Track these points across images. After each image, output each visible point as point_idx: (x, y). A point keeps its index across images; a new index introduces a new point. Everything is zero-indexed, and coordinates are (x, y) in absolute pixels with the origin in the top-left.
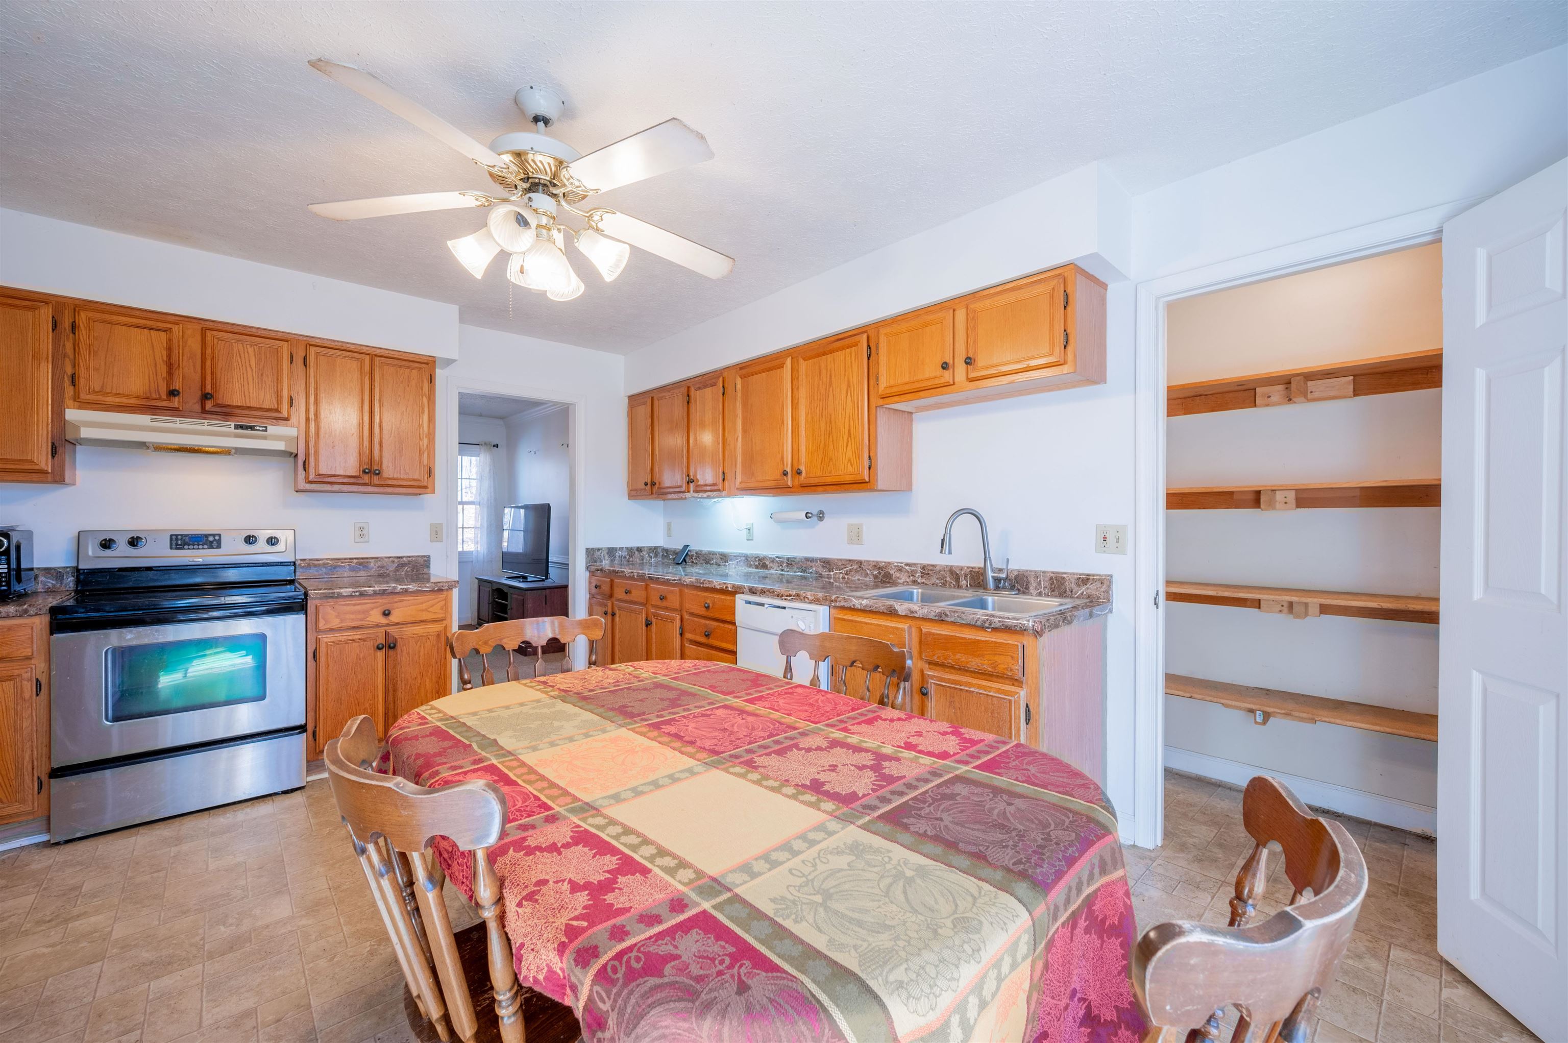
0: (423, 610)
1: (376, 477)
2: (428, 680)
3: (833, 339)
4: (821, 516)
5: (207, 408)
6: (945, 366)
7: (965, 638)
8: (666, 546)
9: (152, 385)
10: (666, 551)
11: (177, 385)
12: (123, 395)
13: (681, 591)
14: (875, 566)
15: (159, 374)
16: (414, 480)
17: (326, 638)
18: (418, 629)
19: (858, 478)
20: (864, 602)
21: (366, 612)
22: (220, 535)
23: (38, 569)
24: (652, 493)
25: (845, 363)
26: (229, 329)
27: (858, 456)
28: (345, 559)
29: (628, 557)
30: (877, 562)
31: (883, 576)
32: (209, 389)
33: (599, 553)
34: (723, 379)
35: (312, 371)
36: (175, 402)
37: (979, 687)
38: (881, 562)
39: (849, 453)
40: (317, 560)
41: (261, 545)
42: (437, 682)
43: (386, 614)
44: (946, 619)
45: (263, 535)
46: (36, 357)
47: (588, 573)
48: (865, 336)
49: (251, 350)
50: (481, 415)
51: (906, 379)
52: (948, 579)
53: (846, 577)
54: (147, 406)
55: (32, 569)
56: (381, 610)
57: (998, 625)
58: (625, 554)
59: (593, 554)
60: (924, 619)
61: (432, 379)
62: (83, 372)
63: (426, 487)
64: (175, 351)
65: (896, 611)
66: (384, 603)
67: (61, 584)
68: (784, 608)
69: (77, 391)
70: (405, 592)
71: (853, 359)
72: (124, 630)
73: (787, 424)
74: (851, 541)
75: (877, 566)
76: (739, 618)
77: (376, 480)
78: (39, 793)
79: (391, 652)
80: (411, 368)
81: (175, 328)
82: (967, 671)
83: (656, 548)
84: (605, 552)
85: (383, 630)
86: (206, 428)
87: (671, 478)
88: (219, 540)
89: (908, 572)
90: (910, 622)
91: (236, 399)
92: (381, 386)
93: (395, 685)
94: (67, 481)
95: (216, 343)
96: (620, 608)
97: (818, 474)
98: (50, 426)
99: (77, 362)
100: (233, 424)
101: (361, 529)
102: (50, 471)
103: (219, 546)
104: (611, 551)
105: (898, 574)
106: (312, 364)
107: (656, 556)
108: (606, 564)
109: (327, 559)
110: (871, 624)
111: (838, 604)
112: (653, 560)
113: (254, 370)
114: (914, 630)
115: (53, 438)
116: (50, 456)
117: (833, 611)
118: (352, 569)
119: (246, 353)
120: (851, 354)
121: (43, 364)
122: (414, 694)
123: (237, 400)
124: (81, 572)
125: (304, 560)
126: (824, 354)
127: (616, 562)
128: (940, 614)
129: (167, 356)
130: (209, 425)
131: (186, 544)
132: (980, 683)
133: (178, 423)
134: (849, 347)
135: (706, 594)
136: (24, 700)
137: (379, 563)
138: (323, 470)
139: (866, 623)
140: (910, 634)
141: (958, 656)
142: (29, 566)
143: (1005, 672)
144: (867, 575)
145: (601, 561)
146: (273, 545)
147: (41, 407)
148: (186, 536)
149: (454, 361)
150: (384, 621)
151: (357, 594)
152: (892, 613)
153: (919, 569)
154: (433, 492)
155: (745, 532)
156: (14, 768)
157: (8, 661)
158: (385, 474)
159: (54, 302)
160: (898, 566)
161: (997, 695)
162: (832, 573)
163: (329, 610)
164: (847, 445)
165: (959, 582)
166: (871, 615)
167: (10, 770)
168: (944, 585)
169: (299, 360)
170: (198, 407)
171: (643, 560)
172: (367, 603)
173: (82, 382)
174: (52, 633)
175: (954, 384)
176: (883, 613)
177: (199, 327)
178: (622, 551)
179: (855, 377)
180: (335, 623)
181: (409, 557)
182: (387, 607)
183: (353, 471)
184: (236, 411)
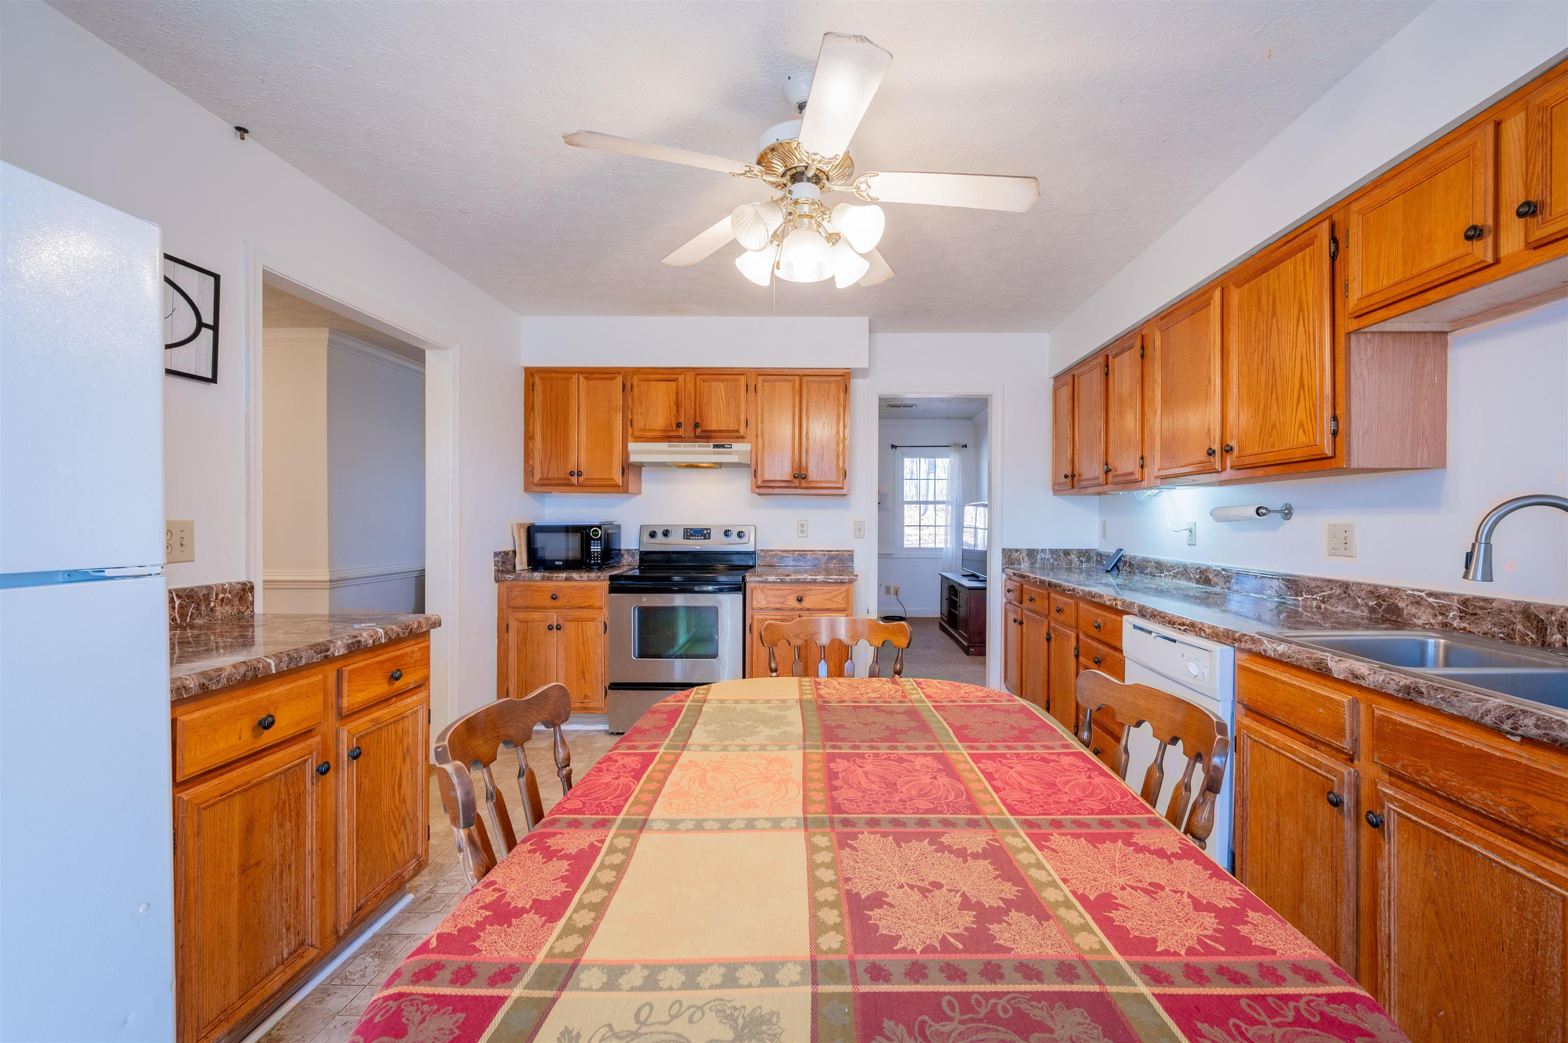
0: (827, 600)
1: (803, 481)
3: (1279, 244)
4: (1287, 513)
5: (697, 434)
6: (1474, 234)
7: (1459, 744)
8: (1102, 550)
9: (669, 421)
10: (1100, 555)
11: (682, 420)
12: (654, 430)
13: (1077, 604)
14: (1372, 592)
15: (672, 413)
16: (832, 482)
17: (759, 615)
19: (1314, 452)
20: (1282, 648)
21: (785, 597)
22: (709, 530)
23: (623, 549)
24: (1073, 487)
25: (1295, 276)
26: (710, 372)
27: (1313, 415)
28: (791, 551)
29: (1051, 560)
30: (1376, 587)
31: (1387, 611)
32: (698, 420)
33: (1017, 555)
34: (1143, 337)
35: (759, 395)
36: (681, 432)
37: (1488, 845)
38: (1383, 587)
39: (1301, 414)
40: (773, 551)
41: (734, 537)
43: (800, 600)
44: (1420, 700)
45: (735, 530)
46: (615, 409)
47: (1004, 576)
48: (1326, 225)
49: (722, 386)
50: (948, 418)
51: (1399, 277)
52: (1519, 627)
53: (1323, 606)
54: (667, 437)
55: (620, 550)
56: (795, 596)
57: (1533, 732)
59: (1010, 556)
60: (1379, 692)
61: (846, 390)
62: (635, 417)
63: (841, 488)
64: (680, 394)
65: (1329, 670)
67: (633, 560)
68: (1175, 641)
69: (633, 430)
70: (814, 582)
71: (1308, 266)
72: (642, 595)
73: (1215, 387)
74: (1333, 552)
75: (1374, 592)
76: (1126, 646)
77: (804, 483)
78: (605, 696)
80: (829, 383)
81: (681, 378)
82: (1466, 808)
83: (1087, 551)
84: (1024, 554)
85: (798, 612)
86: (697, 449)
87: (1091, 468)
88: (709, 534)
89: (1433, 607)
90: (1356, 693)
91: (713, 425)
92: (807, 401)
94: (631, 489)
95: (702, 384)
96: (1026, 617)
97: (1257, 450)
98: (621, 456)
99: (633, 410)
100: (712, 444)
101: (802, 526)
102: (622, 485)
103: (709, 538)
104: (1032, 553)
105: (1413, 610)
106: (760, 390)
107: (1089, 560)
108: (1025, 565)
109: (779, 550)
110: (1290, 685)
111: (1242, 645)
112: (1084, 565)
113: (724, 401)
114: (1362, 707)
115: (622, 464)
116: (622, 476)
117: (1237, 653)
118: (795, 560)
120: (1304, 260)
121: (618, 415)
123: (714, 427)
124: (642, 553)
125: (763, 550)
126: (1265, 270)
127: (1037, 565)
128: (1407, 689)
129: (676, 399)
130: (699, 446)
131: (691, 535)
132: (1491, 839)
133: (683, 447)
134: (1301, 249)
135: (1098, 611)
136: (599, 635)
137: (814, 556)
138: (767, 478)
139: (1283, 682)
140: (1355, 714)
141: (1444, 774)
142: (619, 548)
143: (1553, 834)
144: (1357, 606)
145: (1020, 564)
146: (741, 538)
147: (617, 443)
148: (692, 529)
149: (864, 370)
150: (797, 605)
152: (1321, 672)
153: (1455, 604)
154: (849, 493)
155: (1187, 533)
156: (595, 677)
157: (593, 608)
158: (810, 479)
159: (623, 372)
160: (1413, 596)
161: (1531, 876)
162: (1300, 599)
163: (760, 593)
164: (1298, 403)
165: (1544, 636)
166: (1293, 671)
168: (1509, 638)
169: (751, 388)
170: (692, 434)
171: (1071, 564)
172: (786, 589)
173: (634, 425)
174: (610, 593)
175: (1497, 261)
176: (1307, 671)
177: (693, 374)
178: (1044, 553)
179: (1310, 295)
180: (763, 603)
181: (837, 551)
182: (800, 594)
183: (787, 477)
184: (714, 434)
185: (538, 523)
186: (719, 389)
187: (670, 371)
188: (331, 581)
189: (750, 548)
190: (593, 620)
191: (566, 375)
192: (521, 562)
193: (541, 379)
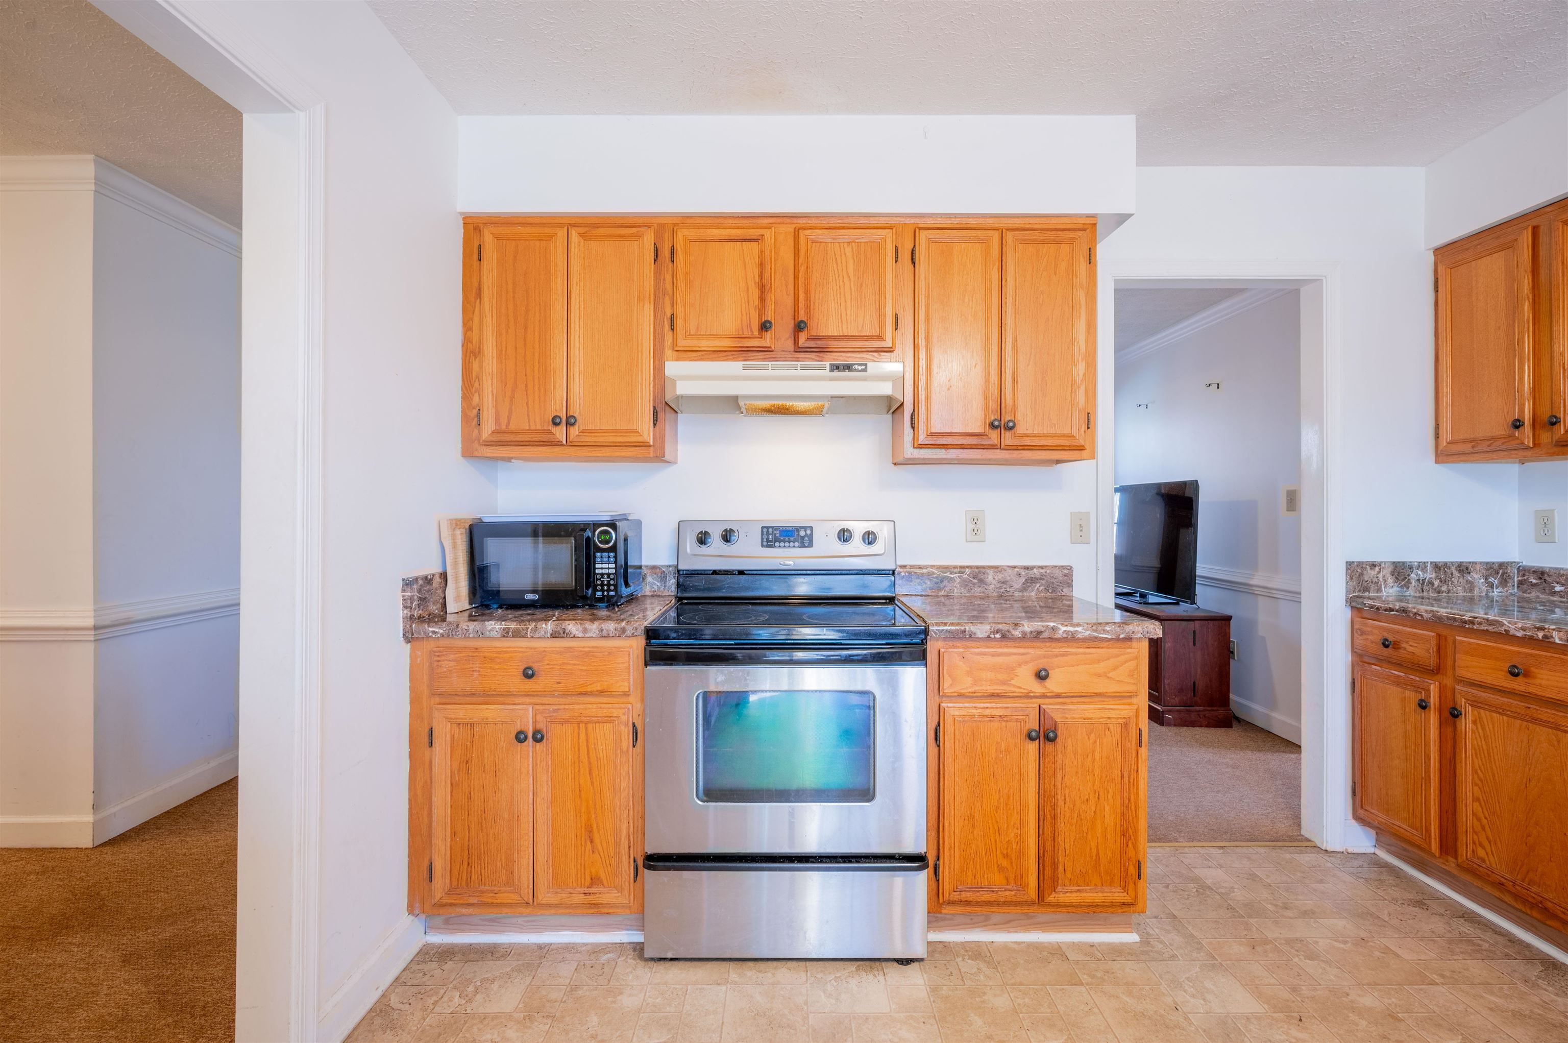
0: (1099, 675)
1: (1007, 435)
2: (1107, 808)
5: (801, 344)
9: (744, 318)
11: (769, 316)
12: (716, 337)
15: (751, 303)
16: (1064, 436)
17: (953, 709)
18: (1091, 710)
21: (1010, 670)
22: (811, 528)
23: (647, 566)
26: (824, 223)
28: (955, 567)
29: (1436, 583)
32: (802, 316)
33: (1374, 573)
35: (922, 271)
36: (767, 340)
40: (920, 568)
41: (857, 545)
42: (1123, 814)
43: (1041, 676)
45: (858, 528)
46: (640, 299)
47: (1348, 613)
49: (848, 250)
54: (742, 350)
55: (640, 567)
56: (1033, 667)
58: (1430, 575)
59: (1362, 574)
61: (1090, 257)
62: (680, 312)
63: (1081, 448)
64: (767, 267)
66: (1036, 654)
67: (665, 586)
69: (675, 337)
70: (1073, 640)
72: (714, 669)
77: (1008, 439)
78: (635, 882)
79: (1049, 747)
80: (1059, 242)
81: (767, 234)
83: (1501, 565)
84: (1387, 572)
85: (1034, 704)
88: (811, 536)
91: (831, 326)
93: (1054, 807)
94: (667, 457)
95: (809, 247)
96: (1476, 704)
98: (652, 386)
99: (675, 298)
100: (828, 364)
102: (652, 444)
103: (811, 545)
104: (1401, 571)
106: (922, 258)
107: (1504, 582)
108: (1390, 592)
109: (932, 566)
112: (1496, 593)
113: (852, 279)
115: (654, 400)
116: (652, 424)
119: (843, 256)
121: (647, 306)
122: (1085, 829)
123: (833, 331)
124: (681, 573)
125: (905, 566)
127: (1411, 591)
129: (759, 276)
130: (804, 368)
131: (777, 539)
133: (772, 369)
136: (622, 751)
137: (1000, 576)
138: (937, 427)
142: (637, 563)
145: (1379, 589)
146: (870, 543)
147: (644, 361)
148: (776, 528)
149: (1129, 216)
150: (1037, 688)
151: (998, 636)
154: (1093, 456)
156: (613, 841)
157: (609, 696)
158: (1021, 429)
159: (655, 225)
163: (957, 660)
167: (610, 843)
169: (905, 256)
170: (790, 344)
171: (1472, 589)
172: (1009, 655)
173: (679, 323)
174: (646, 665)
177: (790, 229)
178: (1424, 570)
180: (966, 685)
181: (1042, 567)
182: (1042, 663)
183: (976, 426)
184: (834, 344)
185: (489, 517)
187: (747, 220)
188: (96, 628)
189: (887, 564)
190: (610, 720)
191: (547, 230)
192: (457, 598)
193: (498, 238)
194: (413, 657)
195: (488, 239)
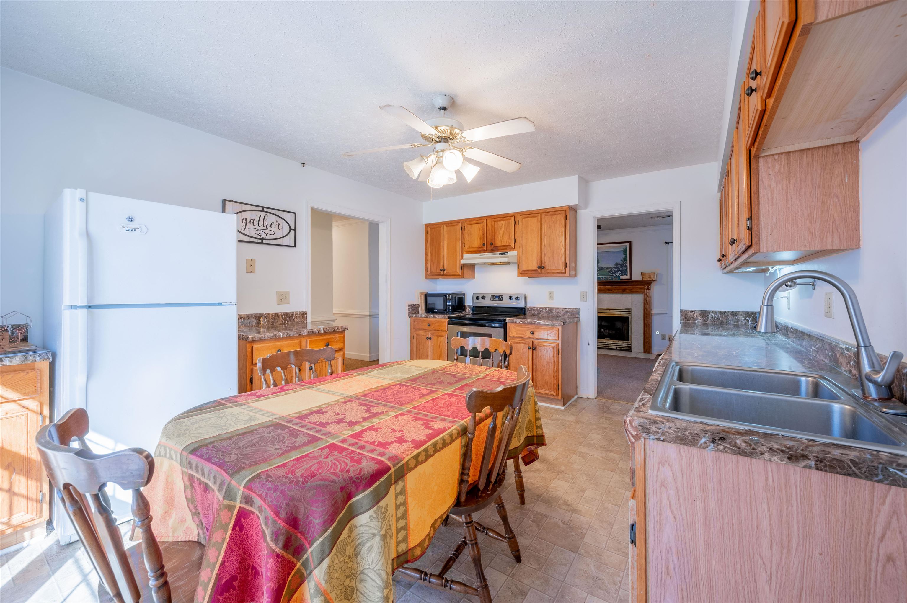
0: (547, 334)
1: (543, 270)
2: (549, 369)
5: (492, 248)
9: (480, 243)
11: (485, 242)
12: (474, 248)
15: (481, 238)
16: (559, 270)
17: (512, 340)
18: (545, 343)
21: (524, 331)
22: (503, 296)
23: (467, 304)
26: (498, 217)
29: (721, 319)
31: (834, 360)
32: (492, 241)
33: (692, 314)
35: (521, 226)
36: (484, 248)
41: (514, 301)
42: (553, 371)
43: (532, 333)
45: (515, 296)
46: (458, 239)
49: (503, 223)
53: (817, 356)
54: (480, 250)
56: (530, 331)
58: (718, 315)
59: (687, 314)
61: (566, 218)
62: (466, 242)
63: (564, 273)
64: (485, 229)
66: (531, 328)
67: (471, 309)
69: (465, 248)
70: (538, 324)
72: (461, 326)
77: (543, 271)
79: (534, 352)
80: (557, 215)
81: (485, 221)
84: (698, 314)
85: (531, 340)
86: (486, 256)
88: (502, 298)
89: (846, 358)
91: (499, 243)
92: (545, 227)
93: (536, 367)
94: (465, 277)
95: (495, 223)
98: (460, 261)
99: (465, 239)
100: (499, 253)
101: (551, 294)
102: (460, 275)
103: (502, 300)
104: (704, 314)
105: (841, 359)
106: (521, 223)
112: (750, 324)
113: (504, 230)
115: (461, 264)
116: (462, 270)
121: (459, 242)
122: (544, 374)
124: (475, 307)
127: (709, 322)
129: (483, 232)
130: (493, 254)
131: (495, 299)
136: (445, 343)
137: (557, 311)
138: (525, 269)
142: (464, 304)
144: (826, 356)
145: (694, 320)
146: (518, 300)
147: (459, 255)
148: (494, 296)
150: (531, 336)
151: (521, 323)
157: (442, 331)
158: (547, 268)
159: (461, 222)
160: (841, 349)
163: (513, 328)
169: (517, 223)
170: (490, 248)
171: (737, 322)
173: (465, 245)
174: (449, 325)
177: (491, 219)
178: (715, 313)
180: (514, 334)
181: (570, 308)
182: (532, 330)
183: (535, 268)
184: (499, 248)
185: (429, 292)
186: (502, 225)
187: (480, 219)
188: (369, 315)
189: (522, 305)
190: (443, 336)
191: (439, 226)
192: (422, 310)
193: (430, 228)
194: (411, 321)
195: (429, 229)
